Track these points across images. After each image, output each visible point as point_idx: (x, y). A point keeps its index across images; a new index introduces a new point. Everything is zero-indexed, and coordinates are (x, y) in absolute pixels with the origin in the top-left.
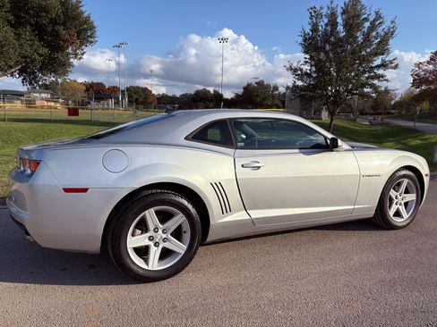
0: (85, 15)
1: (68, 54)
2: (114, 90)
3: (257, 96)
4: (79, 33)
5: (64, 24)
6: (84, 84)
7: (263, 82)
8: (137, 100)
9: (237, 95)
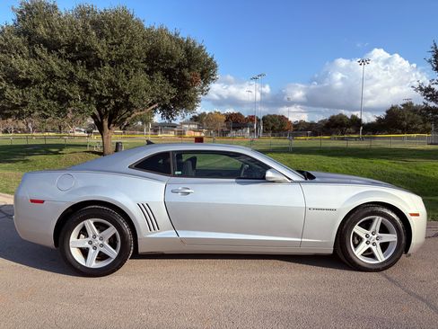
0: (210, 56)
1: (196, 91)
2: (252, 118)
3: (404, 119)
4: (202, 74)
5: (188, 67)
6: (226, 115)
7: (411, 103)
8: (273, 127)
9: (380, 120)
